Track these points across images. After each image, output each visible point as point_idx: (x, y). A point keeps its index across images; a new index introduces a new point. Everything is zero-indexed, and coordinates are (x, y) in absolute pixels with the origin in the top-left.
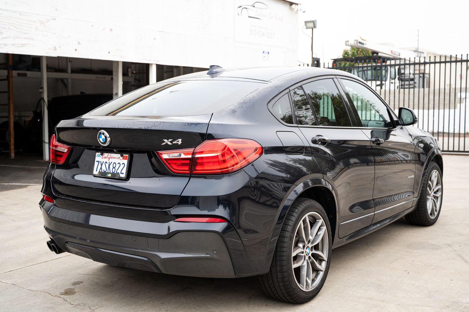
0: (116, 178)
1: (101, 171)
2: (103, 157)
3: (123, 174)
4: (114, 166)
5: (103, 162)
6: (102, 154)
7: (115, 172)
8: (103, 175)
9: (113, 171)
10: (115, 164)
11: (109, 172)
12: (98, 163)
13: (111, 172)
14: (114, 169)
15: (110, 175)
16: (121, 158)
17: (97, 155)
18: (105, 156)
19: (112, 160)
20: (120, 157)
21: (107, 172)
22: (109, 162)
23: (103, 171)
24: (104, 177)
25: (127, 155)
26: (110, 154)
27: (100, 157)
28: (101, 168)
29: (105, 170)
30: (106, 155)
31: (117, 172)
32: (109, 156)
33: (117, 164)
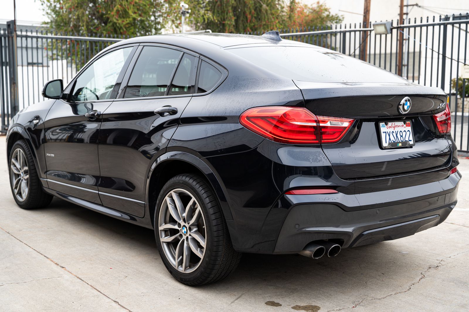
0: (406, 146)
1: (390, 142)
2: (388, 127)
3: (411, 141)
4: (401, 135)
5: (390, 132)
6: (386, 124)
7: (404, 141)
8: (394, 146)
9: (402, 140)
10: (401, 132)
11: (398, 141)
12: (385, 133)
13: (400, 141)
14: (402, 138)
15: (400, 145)
16: (405, 126)
17: (381, 126)
18: (389, 126)
19: (397, 129)
20: (403, 125)
21: (396, 141)
22: (396, 131)
23: (392, 142)
24: (395, 147)
25: (409, 122)
26: (393, 123)
27: (385, 127)
28: (390, 139)
29: (394, 141)
30: (390, 124)
31: (406, 140)
32: (393, 125)
33: (403, 132)
